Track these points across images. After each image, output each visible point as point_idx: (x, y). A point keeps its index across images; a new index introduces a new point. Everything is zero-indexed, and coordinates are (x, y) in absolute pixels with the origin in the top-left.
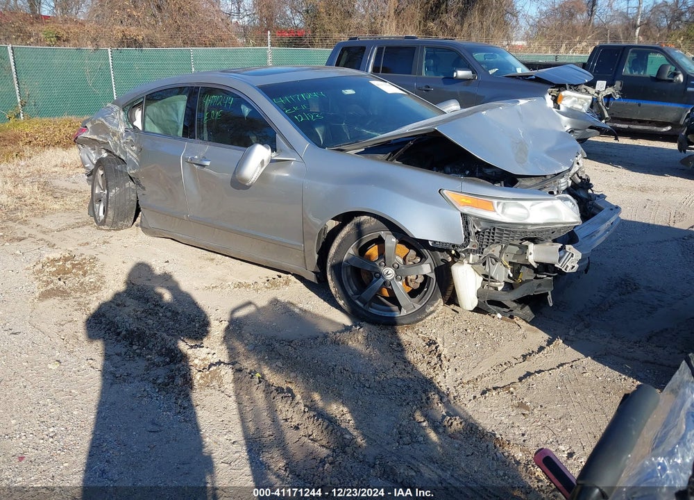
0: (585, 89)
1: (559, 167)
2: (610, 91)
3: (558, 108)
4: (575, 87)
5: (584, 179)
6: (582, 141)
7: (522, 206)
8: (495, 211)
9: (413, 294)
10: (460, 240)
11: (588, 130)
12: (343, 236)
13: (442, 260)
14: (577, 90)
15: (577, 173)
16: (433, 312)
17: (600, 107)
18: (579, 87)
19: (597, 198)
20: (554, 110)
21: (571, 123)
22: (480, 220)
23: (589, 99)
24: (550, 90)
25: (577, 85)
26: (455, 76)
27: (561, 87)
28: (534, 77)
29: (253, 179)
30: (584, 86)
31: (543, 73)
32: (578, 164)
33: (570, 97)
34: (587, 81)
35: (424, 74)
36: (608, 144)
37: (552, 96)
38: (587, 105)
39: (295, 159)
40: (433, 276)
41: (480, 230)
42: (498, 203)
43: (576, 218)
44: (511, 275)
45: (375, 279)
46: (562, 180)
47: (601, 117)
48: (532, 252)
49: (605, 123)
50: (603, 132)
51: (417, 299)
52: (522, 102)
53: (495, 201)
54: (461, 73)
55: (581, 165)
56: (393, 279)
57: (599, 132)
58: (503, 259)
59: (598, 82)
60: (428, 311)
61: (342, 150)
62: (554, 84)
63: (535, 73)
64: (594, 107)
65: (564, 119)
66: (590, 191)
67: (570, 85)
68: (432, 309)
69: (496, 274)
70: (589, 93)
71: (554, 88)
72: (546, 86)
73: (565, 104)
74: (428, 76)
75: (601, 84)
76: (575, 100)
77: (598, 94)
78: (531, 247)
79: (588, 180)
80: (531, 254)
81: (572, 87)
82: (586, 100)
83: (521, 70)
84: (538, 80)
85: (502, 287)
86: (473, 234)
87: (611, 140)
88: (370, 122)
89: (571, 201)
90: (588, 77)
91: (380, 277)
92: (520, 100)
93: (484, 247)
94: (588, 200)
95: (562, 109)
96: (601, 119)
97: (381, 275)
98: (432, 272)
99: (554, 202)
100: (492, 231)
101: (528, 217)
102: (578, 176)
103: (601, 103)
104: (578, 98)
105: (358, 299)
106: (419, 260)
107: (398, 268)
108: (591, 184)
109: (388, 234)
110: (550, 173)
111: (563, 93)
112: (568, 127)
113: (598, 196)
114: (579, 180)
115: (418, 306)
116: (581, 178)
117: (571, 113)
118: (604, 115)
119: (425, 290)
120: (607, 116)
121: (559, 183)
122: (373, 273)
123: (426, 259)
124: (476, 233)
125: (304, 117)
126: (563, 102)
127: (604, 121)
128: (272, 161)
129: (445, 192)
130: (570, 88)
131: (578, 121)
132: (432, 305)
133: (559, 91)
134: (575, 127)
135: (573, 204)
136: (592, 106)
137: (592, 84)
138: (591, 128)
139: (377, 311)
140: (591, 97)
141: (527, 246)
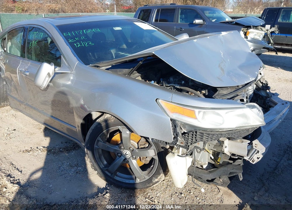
0: (261, 28)
1: (248, 78)
2: (273, 29)
3: (247, 38)
4: (256, 27)
5: (265, 84)
6: (259, 55)
7: (218, 114)
8: (196, 118)
9: (144, 168)
10: (170, 139)
11: (262, 49)
12: (93, 128)
13: (162, 148)
14: (257, 29)
15: (260, 80)
16: (158, 182)
17: (268, 38)
18: (258, 27)
19: (273, 96)
20: (245, 39)
21: (254, 46)
22: (185, 125)
23: (263, 33)
24: (242, 29)
25: (257, 26)
26: (194, 22)
27: (249, 27)
28: (234, 23)
29: (44, 86)
30: (260, 27)
31: (239, 20)
32: (260, 74)
33: (253, 32)
34: (262, 24)
35: (179, 22)
36: (271, 56)
37: (244, 32)
38: (262, 36)
39: (70, 72)
40: (156, 158)
41: (186, 131)
42: (199, 112)
43: (261, 122)
44: (213, 158)
45: (118, 157)
46: (250, 88)
47: (269, 43)
48: (227, 146)
49: (271, 45)
50: (269, 50)
51: (146, 172)
52: (224, 33)
53: (197, 111)
54: (197, 21)
55: (263, 75)
56: (130, 158)
57: (268, 50)
58: (206, 148)
59: (266, 25)
60: (154, 182)
61: (98, 67)
62: (244, 26)
63: (234, 20)
64: (265, 38)
65: (250, 44)
66: (268, 91)
67: (253, 26)
68: (156, 180)
69: (201, 159)
70: (263, 30)
71: (245, 28)
72: (240, 27)
73: (250, 36)
74: (181, 23)
75: (268, 27)
76: (256, 34)
77: (267, 31)
78: (227, 142)
79: (267, 84)
80: (226, 147)
81: (254, 27)
82: (261, 34)
83: (228, 19)
84: (237, 24)
85: (206, 166)
86: (180, 134)
87: (274, 54)
88: (135, 46)
89: (258, 109)
90: (262, 22)
91: (121, 156)
92: (222, 32)
93: (189, 144)
94: (266, 97)
95: (249, 38)
96: (269, 44)
97: (122, 154)
98: (155, 155)
99: (244, 110)
100: (195, 133)
101: (223, 123)
102: (260, 82)
103: (269, 36)
104: (258, 33)
105: (107, 170)
106: (147, 145)
107: (133, 150)
108: (269, 87)
109: (124, 128)
110: (241, 83)
111: (250, 30)
112: (252, 48)
113: (273, 94)
114: (261, 85)
115: (147, 178)
116: (262, 83)
117: (254, 41)
118: (271, 42)
119: (152, 166)
120: (272, 42)
121: (248, 90)
122: (116, 154)
123: (151, 146)
124: (182, 134)
125: (81, 44)
126: (249, 35)
127: (270, 45)
128: (56, 74)
129: (160, 101)
130: (253, 28)
131: (258, 45)
132: (157, 178)
133: (247, 29)
134: (256, 48)
135: (259, 110)
136: (264, 37)
137: (264, 26)
138: (264, 48)
139: (121, 179)
140: (264, 32)
141: (223, 142)
